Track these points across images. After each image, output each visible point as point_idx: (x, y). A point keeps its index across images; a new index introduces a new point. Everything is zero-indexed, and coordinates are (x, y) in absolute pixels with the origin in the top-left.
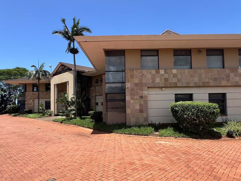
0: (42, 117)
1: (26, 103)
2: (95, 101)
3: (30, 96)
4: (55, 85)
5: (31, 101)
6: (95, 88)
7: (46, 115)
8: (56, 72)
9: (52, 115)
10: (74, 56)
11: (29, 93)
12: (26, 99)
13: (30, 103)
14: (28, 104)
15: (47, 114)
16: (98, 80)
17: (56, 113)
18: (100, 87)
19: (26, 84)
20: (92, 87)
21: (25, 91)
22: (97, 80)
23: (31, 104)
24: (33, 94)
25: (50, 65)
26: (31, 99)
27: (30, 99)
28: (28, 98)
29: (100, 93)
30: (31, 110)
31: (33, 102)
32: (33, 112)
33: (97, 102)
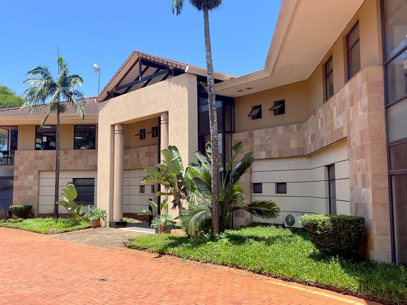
0: (70, 229)
1: (16, 183)
2: (251, 178)
3: (27, 163)
4: (113, 126)
5: (31, 178)
6: (251, 135)
7: (84, 224)
8: (117, 87)
9: (103, 223)
10: (206, 16)
11: (26, 153)
12: (15, 173)
13: (26, 184)
14: (20, 188)
15: (87, 220)
16: (260, 107)
17: (116, 218)
18: (270, 130)
19: (17, 126)
20: (234, 132)
21: (14, 147)
22: (255, 108)
23: (31, 188)
24: (37, 158)
25: (95, 65)
26: (31, 174)
27: (26, 173)
28: (21, 168)
29: (269, 152)
30: (30, 207)
31: (36, 182)
32: (35, 213)
33: (256, 180)
